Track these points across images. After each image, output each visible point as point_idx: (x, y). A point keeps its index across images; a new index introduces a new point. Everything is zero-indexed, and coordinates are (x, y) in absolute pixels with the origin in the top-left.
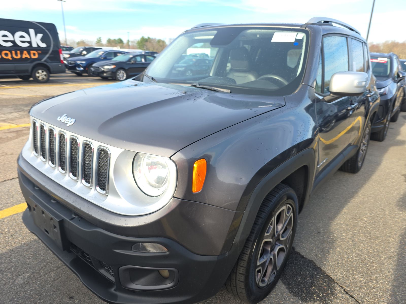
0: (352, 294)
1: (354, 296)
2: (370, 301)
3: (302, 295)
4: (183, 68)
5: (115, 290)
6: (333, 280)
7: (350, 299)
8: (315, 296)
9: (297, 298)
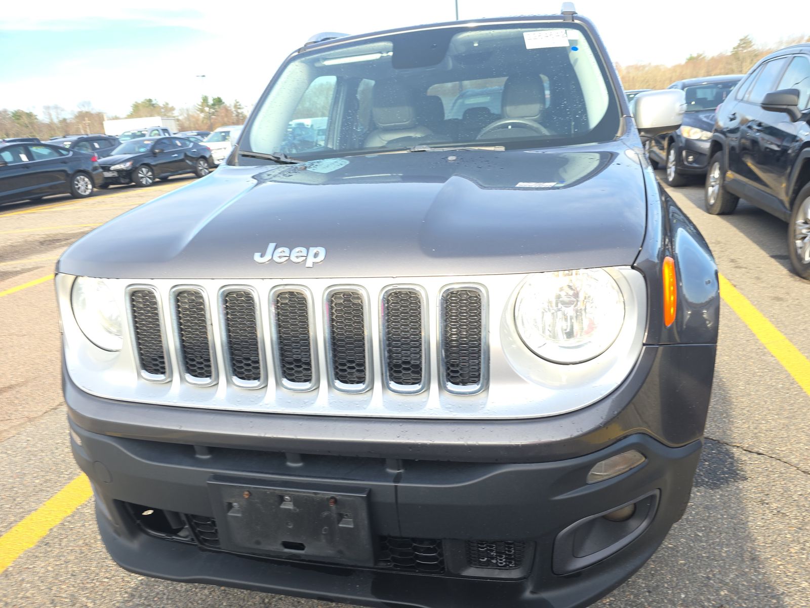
0: (756, 450)
1: (761, 451)
2: (784, 449)
3: (703, 480)
4: (128, 164)
5: (532, 592)
6: (717, 442)
7: (762, 458)
8: (720, 474)
9: (702, 488)
